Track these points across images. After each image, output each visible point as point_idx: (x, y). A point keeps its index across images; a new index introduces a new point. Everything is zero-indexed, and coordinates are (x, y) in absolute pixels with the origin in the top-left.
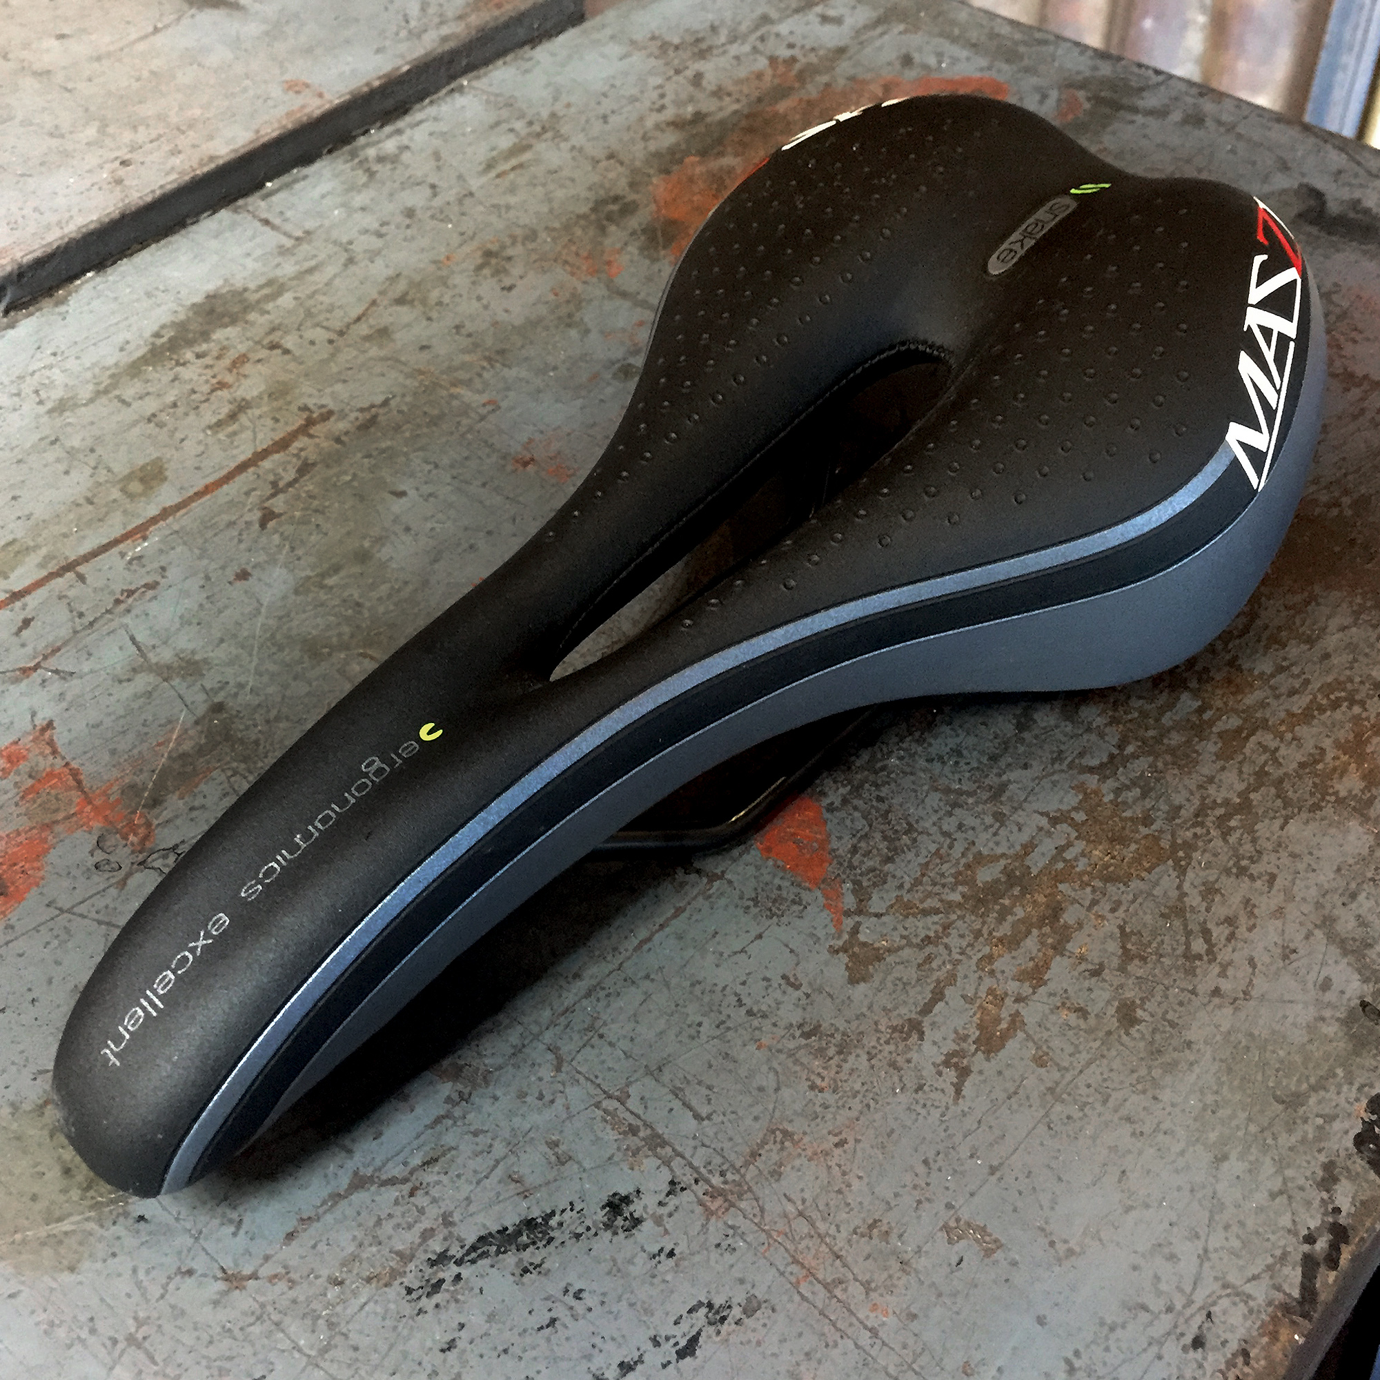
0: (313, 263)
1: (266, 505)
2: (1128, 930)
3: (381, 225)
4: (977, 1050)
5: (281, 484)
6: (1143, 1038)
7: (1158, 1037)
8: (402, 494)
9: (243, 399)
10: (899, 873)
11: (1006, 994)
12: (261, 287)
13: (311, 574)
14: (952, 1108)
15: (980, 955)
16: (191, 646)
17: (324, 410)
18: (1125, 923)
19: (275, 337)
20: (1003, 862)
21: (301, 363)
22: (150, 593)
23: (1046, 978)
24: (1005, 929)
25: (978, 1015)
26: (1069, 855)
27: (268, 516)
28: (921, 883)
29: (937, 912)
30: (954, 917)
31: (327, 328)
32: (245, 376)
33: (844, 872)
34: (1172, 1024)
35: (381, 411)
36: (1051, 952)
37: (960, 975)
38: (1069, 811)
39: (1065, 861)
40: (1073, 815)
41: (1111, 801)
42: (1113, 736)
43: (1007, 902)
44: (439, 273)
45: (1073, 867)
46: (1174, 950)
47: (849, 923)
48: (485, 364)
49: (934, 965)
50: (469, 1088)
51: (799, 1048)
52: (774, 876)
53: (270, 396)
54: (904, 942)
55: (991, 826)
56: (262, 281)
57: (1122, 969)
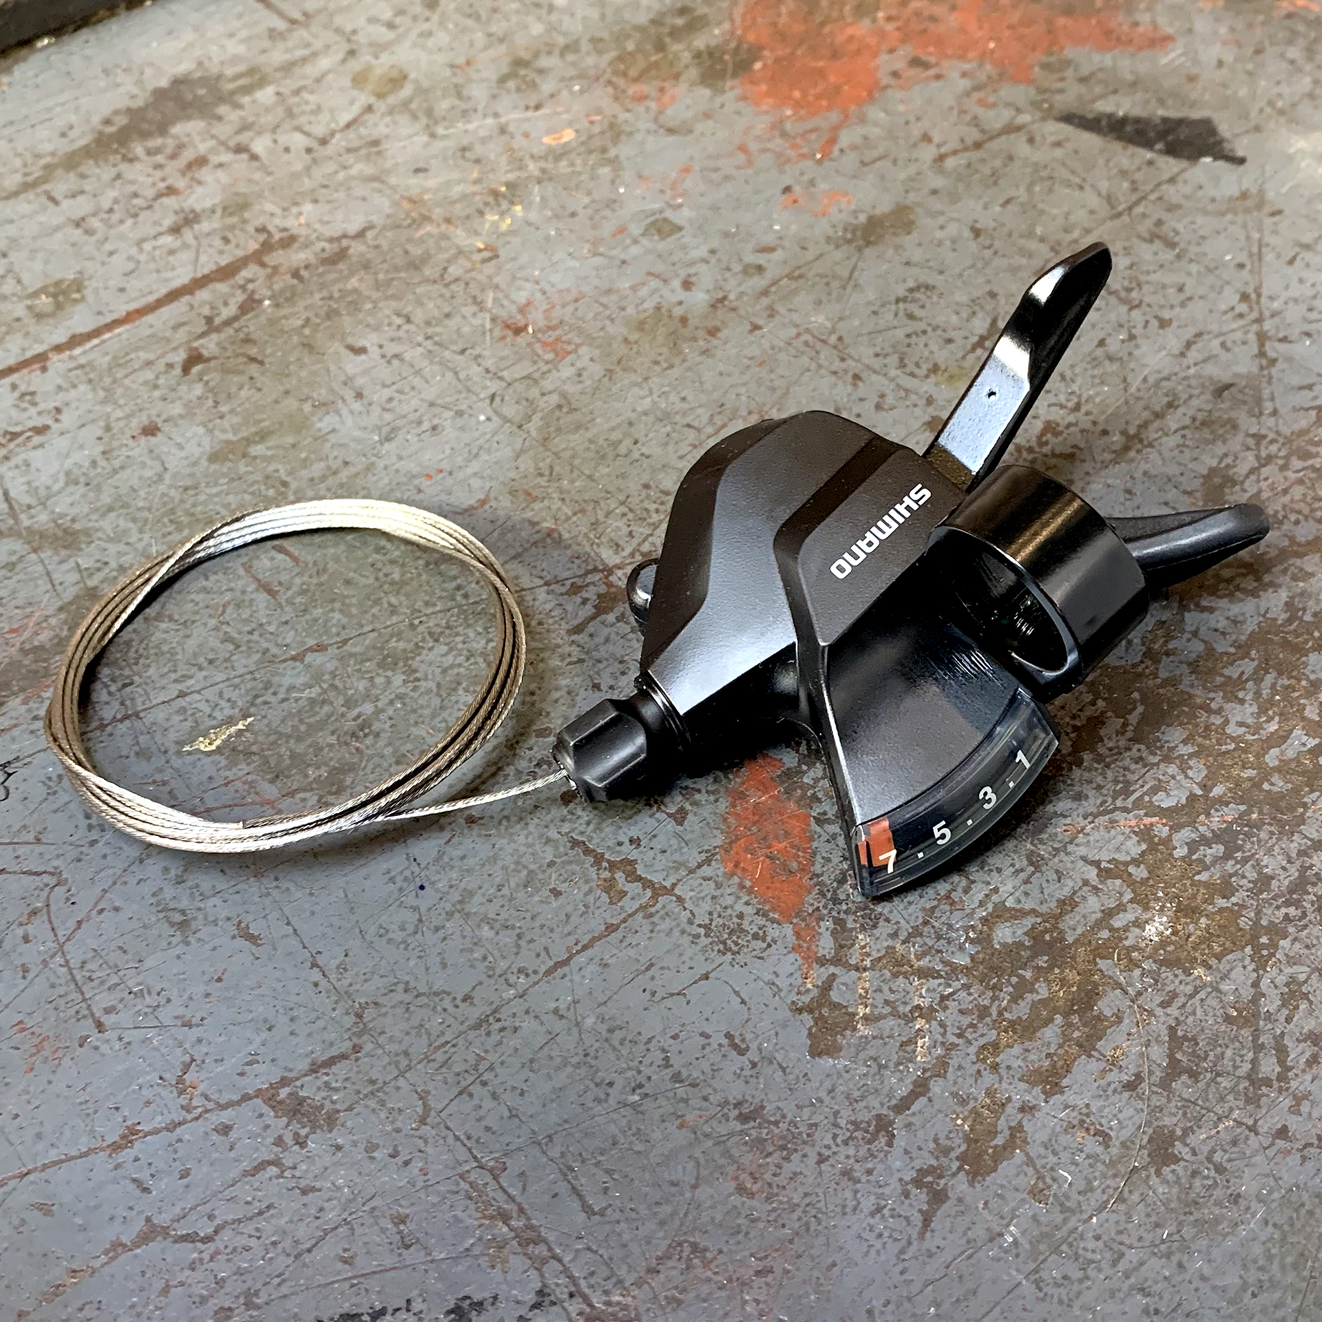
0: (306, 52)
1: (195, 344)
2: (1180, 1033)
3: (396, 15)
4: (960, 1169)
5: (217, 321)
6: (1178, 1181)
7: (1197, 1183)
8: (362, 351)
9: (193, 211)
10: (895, 917)
12: (238, 77)
13: (234, 439)
14: (915, 1243)
15: (982, 1041)
16: (73, 511)
17: (285, 234)
18: (1178, 1023)
19: (243, 138)
20: (1029, 922)
21: (270, 174)
22: (37, 440)
23: (1065, 1082)
24: (1022, 1010)
26: (1118, 922)
27: (194, 358)
28: (921, 935)
29: (935, 974)
31: (308, 134)
32: (200, 183)
33: (825, 907)
34: (1220, 1169)
35: (353, 244)
36: (1075, 1050)
37: (954, 1062)
38: (1127, 864)
39: (1111, 929)
40: (1131, 869)
41: (1183, 858)
42: (1198, 771)
43: (1028, 974)
44: (456, 80)
45: (1121, 939)
46: (1235, 1067)
47: (819, 974)
48: (491, 199)
50: (307, 1130)
51: (732, 1134)
52: (739, 898)
53: (225, 209)
54: (887, 1010)
55: (1022, 870)
56: (241, 68)
57: (1165, 1084)
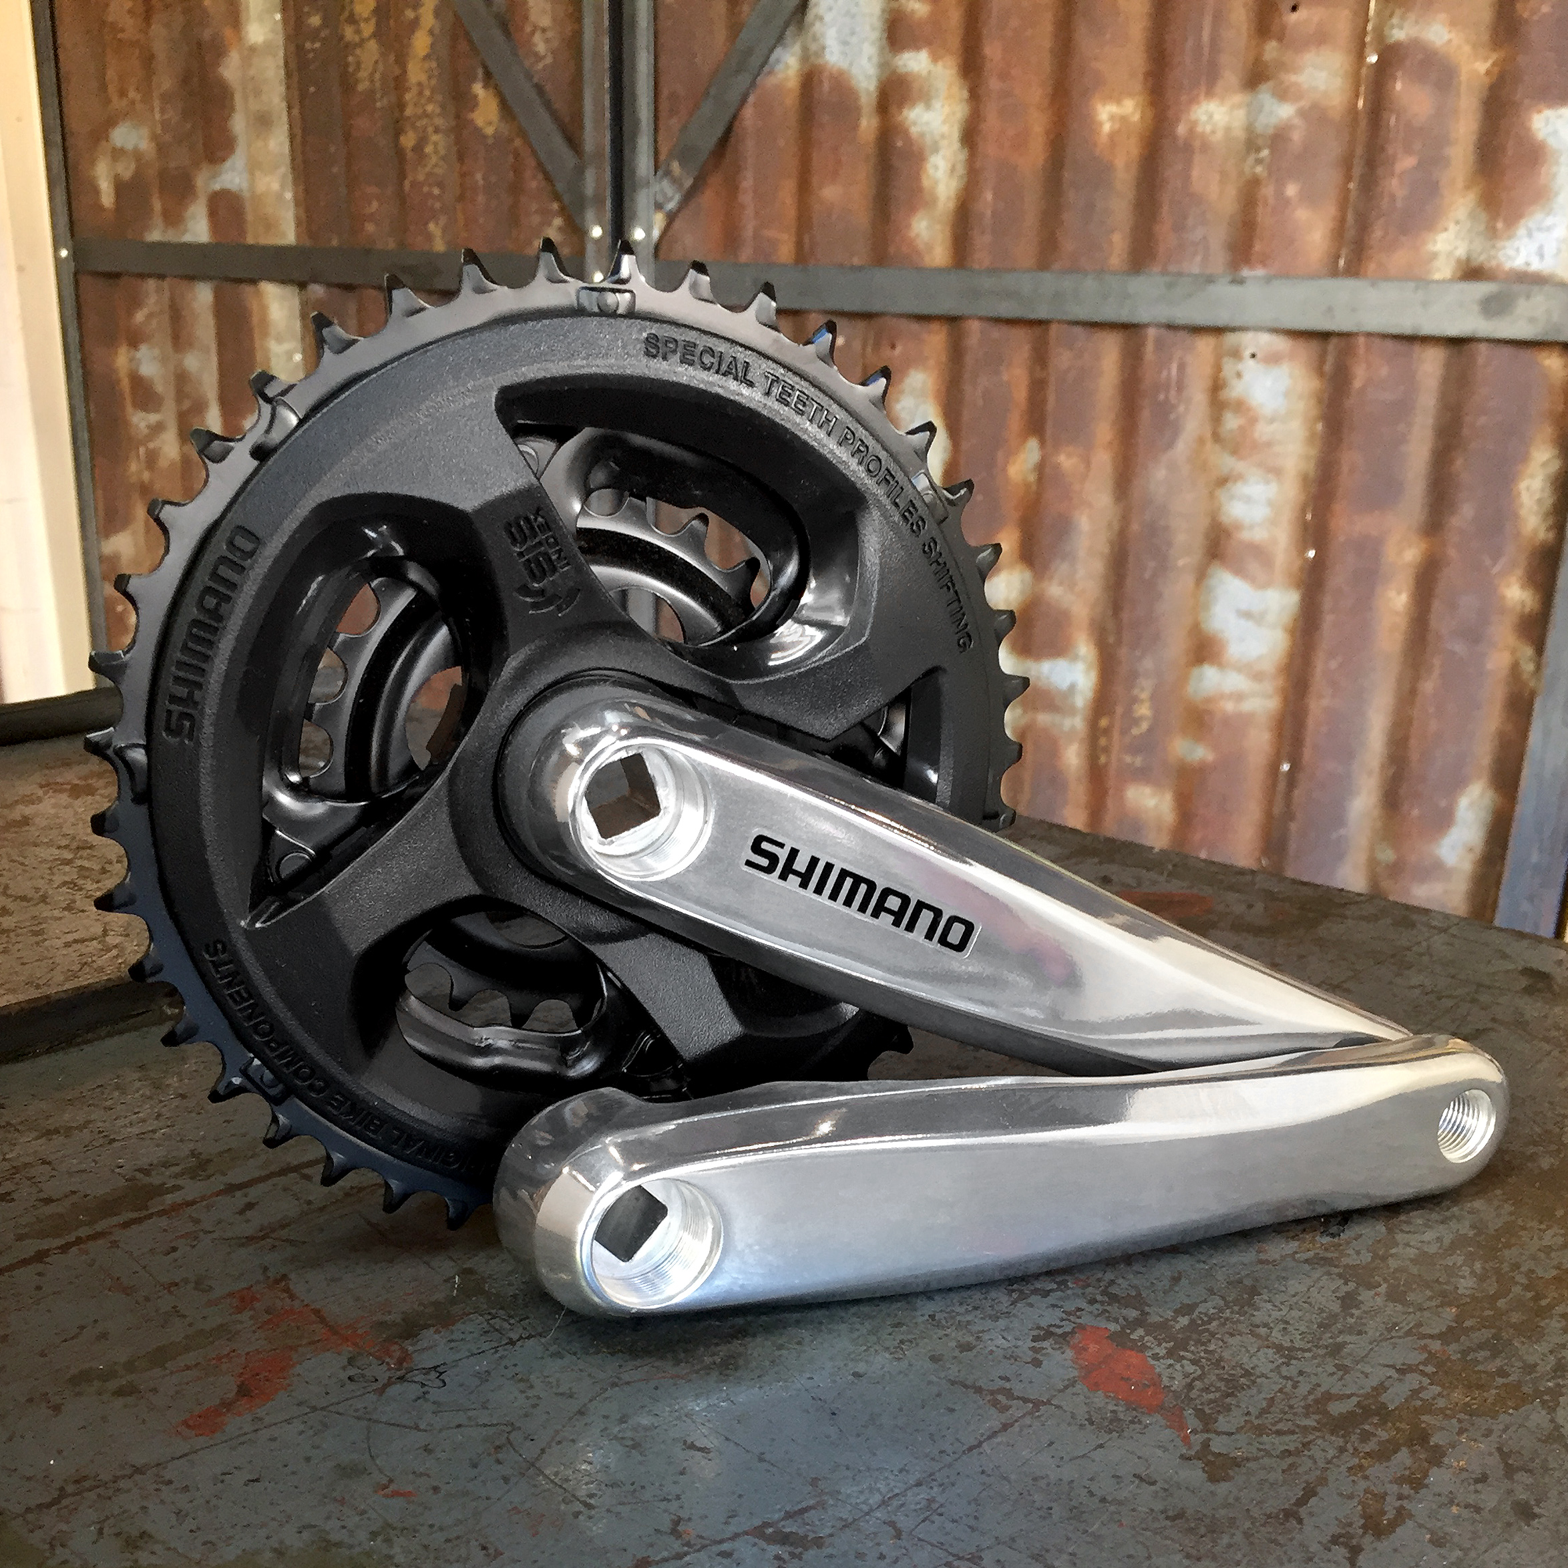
11: (1386, 1494)
25: (1360, 1507)
30: (1311, 1437)
49: (1300, 1470)
